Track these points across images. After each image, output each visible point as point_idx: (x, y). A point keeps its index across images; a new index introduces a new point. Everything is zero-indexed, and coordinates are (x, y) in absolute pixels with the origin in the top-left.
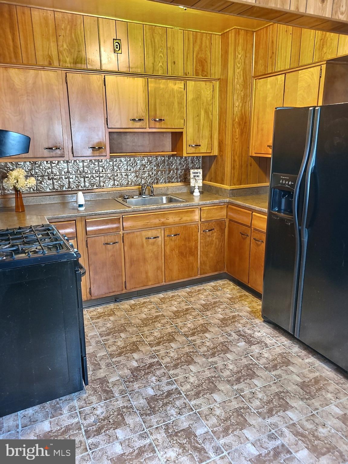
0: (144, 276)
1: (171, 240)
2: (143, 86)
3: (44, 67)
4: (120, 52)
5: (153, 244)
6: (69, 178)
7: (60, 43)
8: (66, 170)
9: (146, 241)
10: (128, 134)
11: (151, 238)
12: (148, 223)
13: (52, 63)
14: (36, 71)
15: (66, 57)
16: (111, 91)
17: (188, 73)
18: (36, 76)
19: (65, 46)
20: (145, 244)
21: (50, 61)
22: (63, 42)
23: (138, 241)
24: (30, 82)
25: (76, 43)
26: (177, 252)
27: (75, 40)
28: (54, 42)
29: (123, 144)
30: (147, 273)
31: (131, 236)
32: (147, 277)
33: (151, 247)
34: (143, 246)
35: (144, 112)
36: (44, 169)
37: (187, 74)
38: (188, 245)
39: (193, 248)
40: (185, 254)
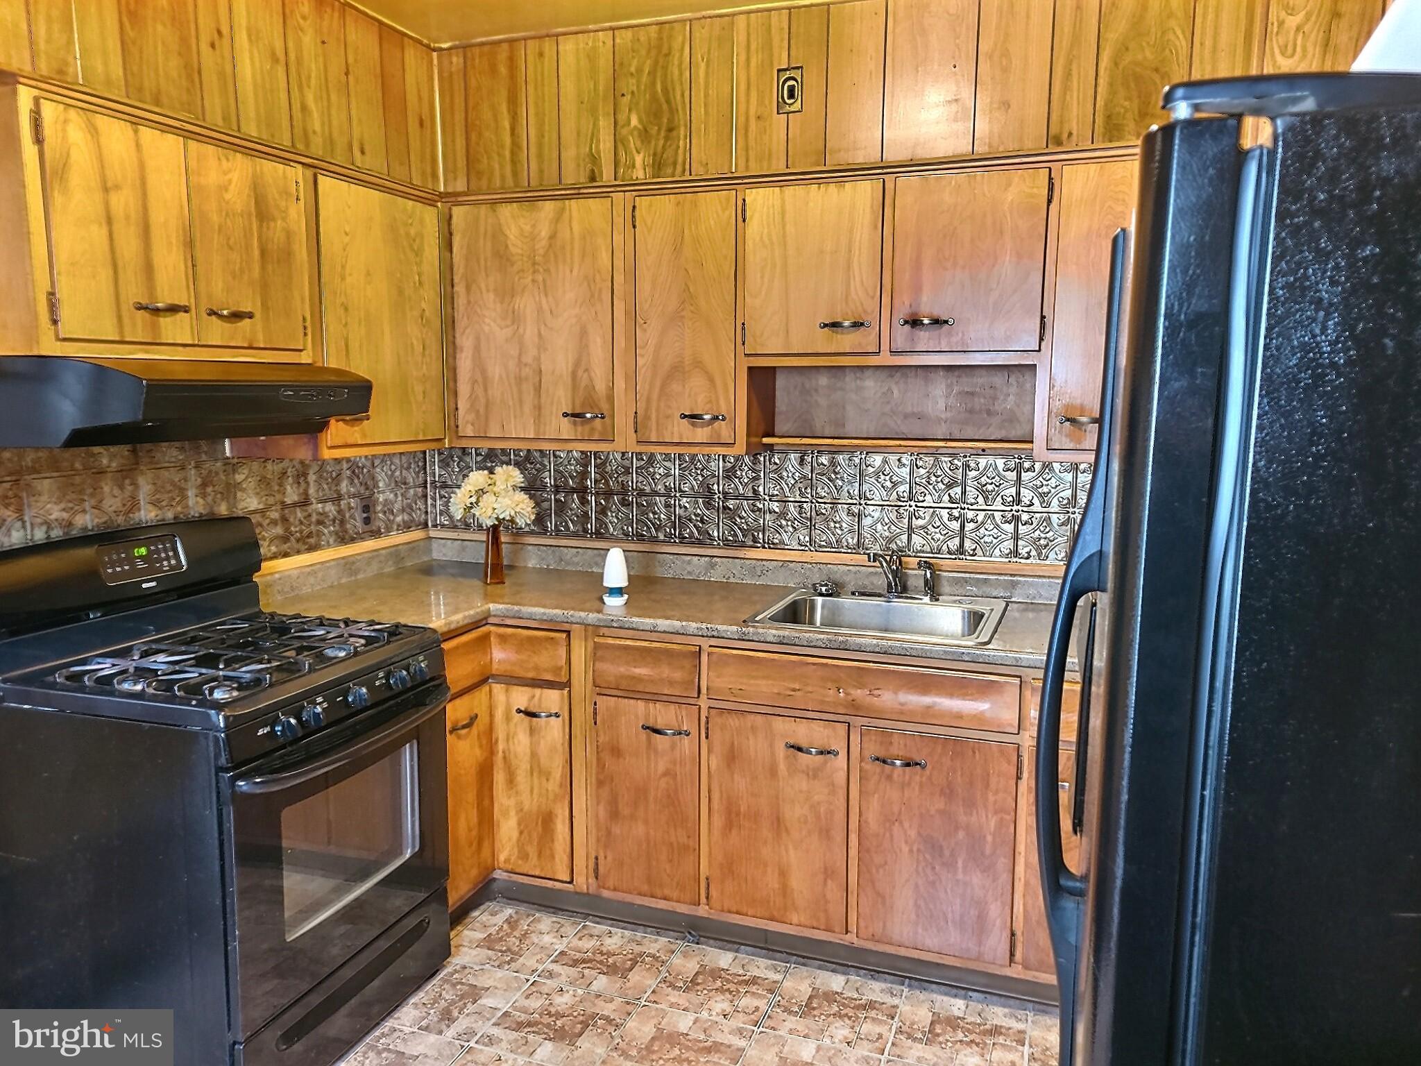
0: (772, 881)
1: (889, 777)
3: (580, 188)
4: (797, 106)
5: (813, 774)
7: (622, 118)
9: (787, 757)
11: (810, 753)
12: (794, 690)
13: (597, 174)
14: (559, 203)
15: (634, 152)
16: (762, 237)
17: (1070, 134)
18: (558, 218)
19: (634, 121)
20: (782, 767)
21: (593, 171)
22: (630, 110)
23: (755, 746)
24: (543, 234)
25: (665, 106)
26: (913, 833)
27: (662, 100)
28: (608, 114)
29: (849, 408)
30: (783, 874)
31: (733, 722)
32: (785, 890)
33: (802, 783)
34: (773, 772)
37: (1065, 136)
38: (962, 818)
39: (989, 838)
40: (947, 853)
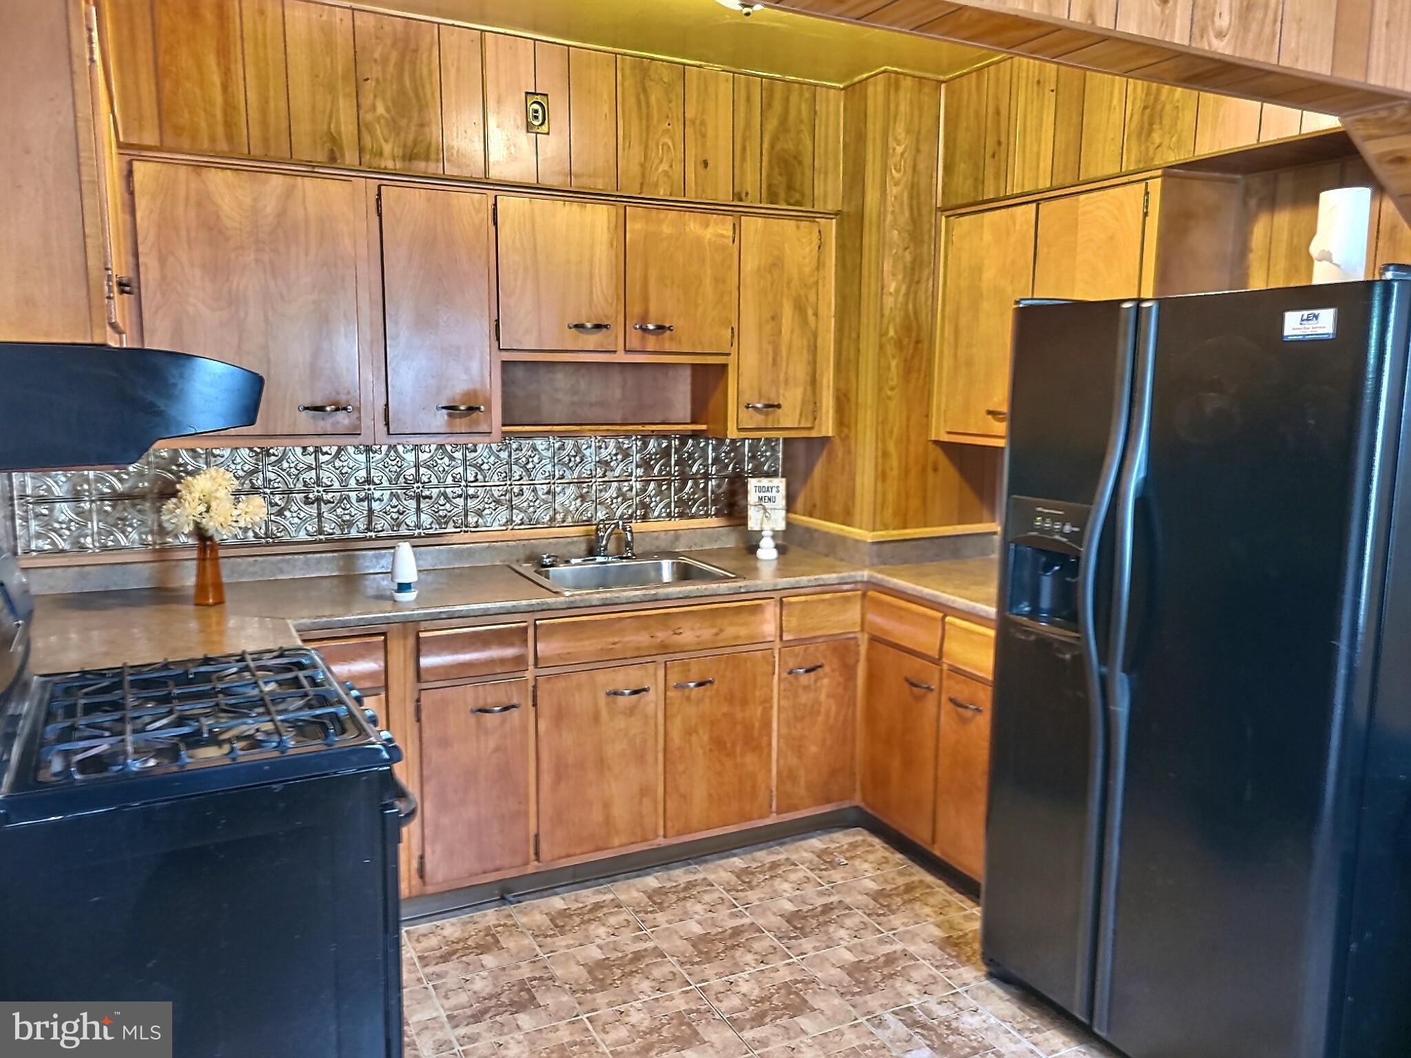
0: (597, 815)
1: (688, 699)
2: (608, 229)
3: (314, 167)
4: (545, 129)
5: (631, 711)
6: (369, 498)
7: (366, 101)
8: (363, 473)
9: (608, 704)
10: (559, 367)
11: (622, 694)
12: (614, 644)
13: (338, 155)
14: (289, 180)
15: (382, 141)
16: (514, 242)
17: (747, 194)
18: (289, 193)
19: (381, 109)
20: (604, 714)
21: (332, 151)
22: (375, 96)
23: (581, 702)
24: (269, 209)
25: (414, 101)
26: (706, 738)
27: (411, 94)
28: (349, 95)
29: (544, 398)
30: (607, 806)
31: (560, 684)
32: (608, 820)
33: (620, 722)
34: (596, 718)
35: (611, 305)
36: (293, 470)
37: (744, 195)
38: (739, 716)
39: (757, 725)
40: (729, 745)
